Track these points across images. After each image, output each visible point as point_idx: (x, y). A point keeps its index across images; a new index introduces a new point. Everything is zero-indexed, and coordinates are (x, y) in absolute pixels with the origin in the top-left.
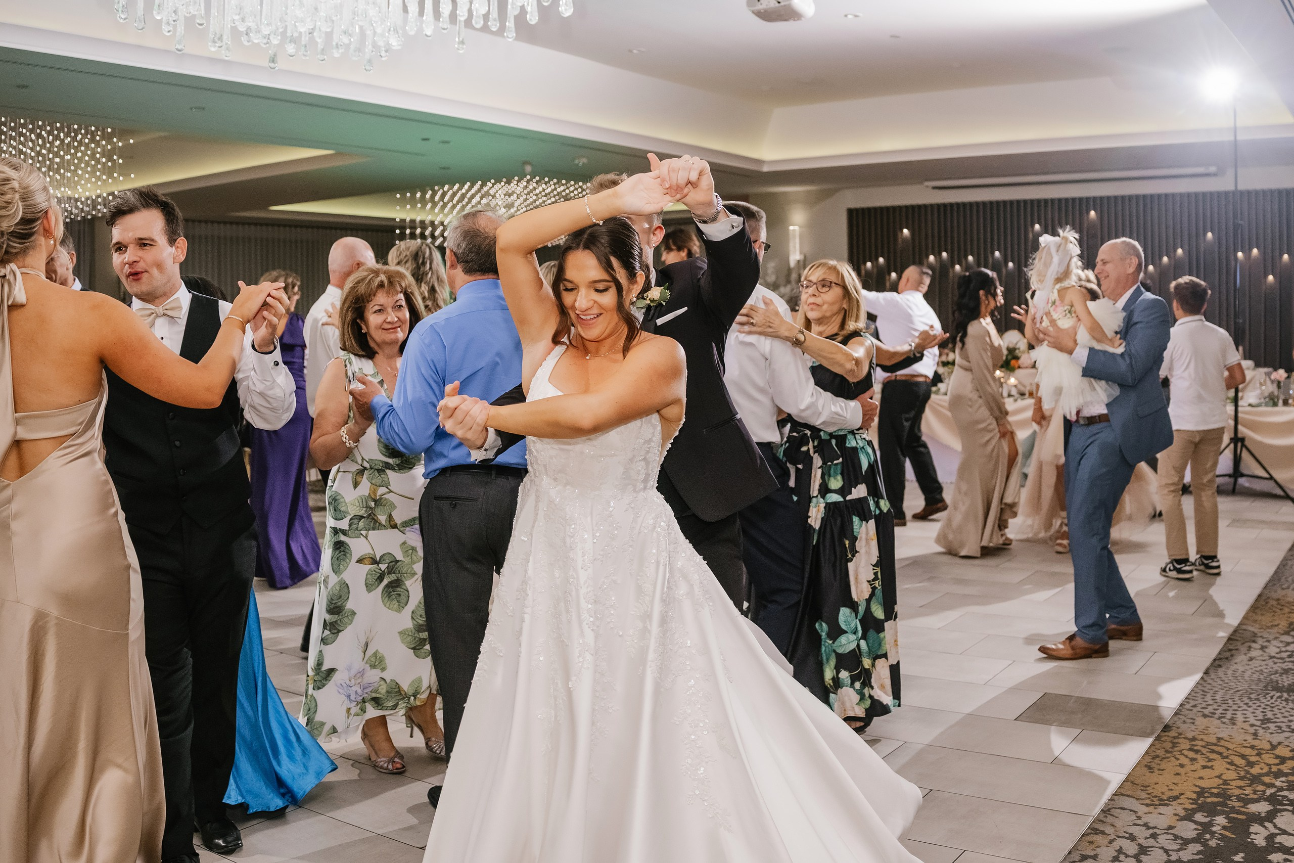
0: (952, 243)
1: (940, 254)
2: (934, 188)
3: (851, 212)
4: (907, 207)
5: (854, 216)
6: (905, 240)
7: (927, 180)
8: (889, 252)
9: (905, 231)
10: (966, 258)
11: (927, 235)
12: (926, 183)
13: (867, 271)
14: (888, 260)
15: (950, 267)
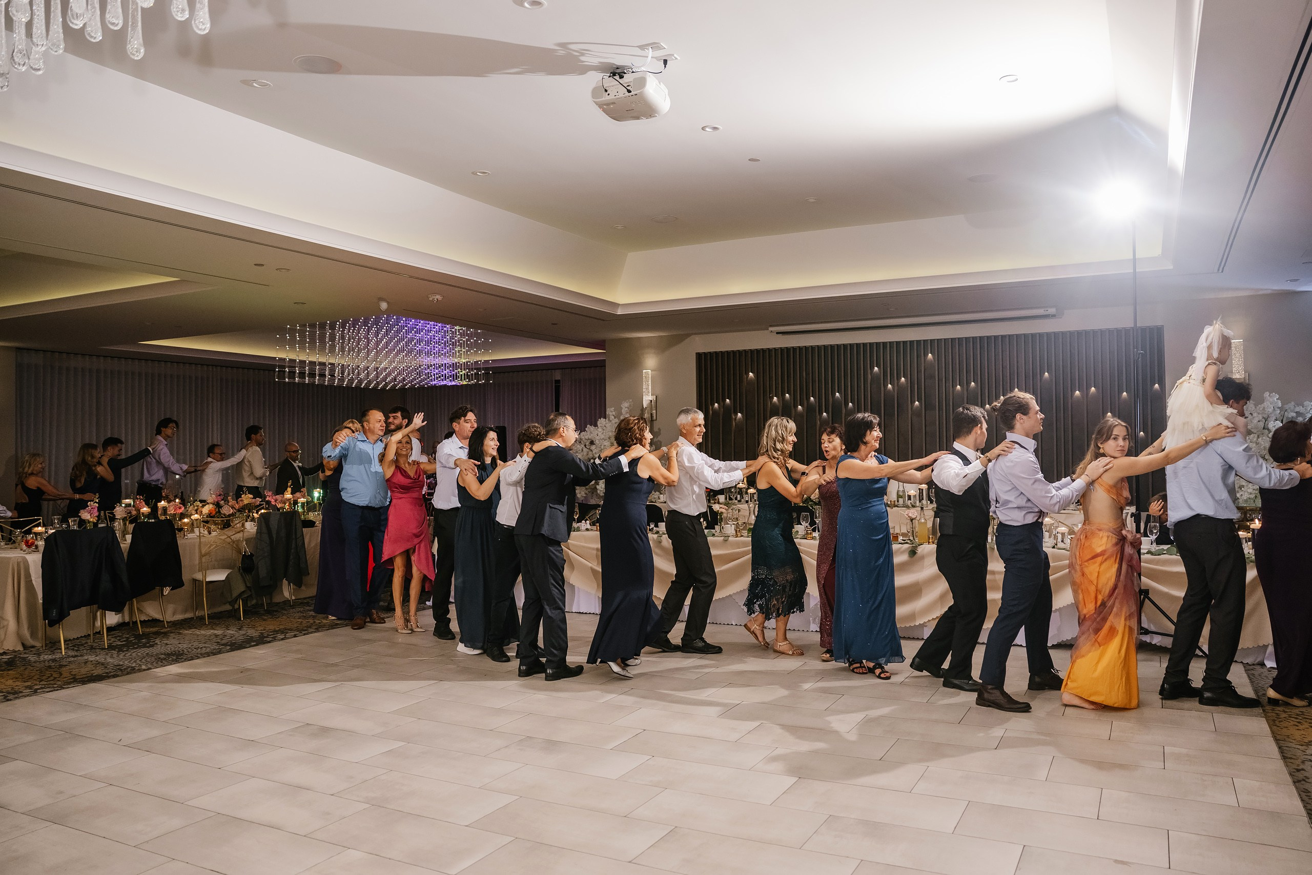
0: (795, 385)
1: (783, 395)
2: (777, 333)
3: (699, 355)
4: (751, 351)
5: (704, 361)
6: (750, 382)
7: (771, 326)
8: (735, 392)
9: (751, 374)
10: (808, 398)
11: (770, 378)
12: (771, 329)
13: (714, 411)
14: (734, 401)
15: (792, 407)
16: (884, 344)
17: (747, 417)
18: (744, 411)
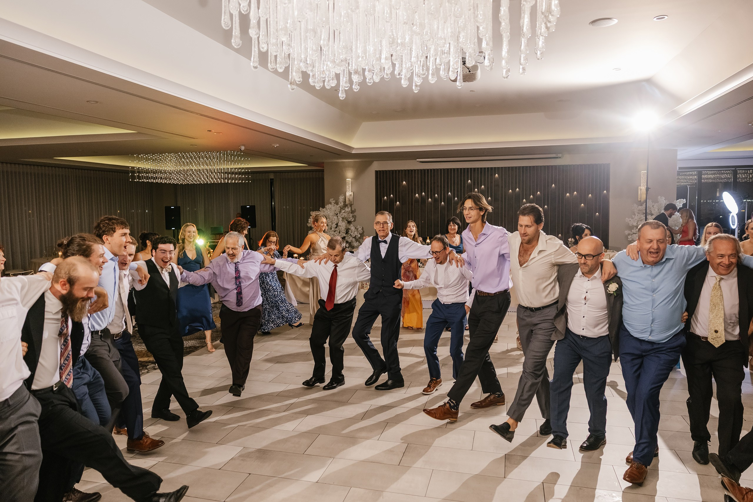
0: (428, 188)
1: (422, 193)
2: (420, 162)
3: (377, 172)
4: (405, 170)
5: (378, 173)
6: (404, 186)
7: (418, 158)
8: (396, 191)
9: (404, 182)
10: (434, 195)
11: (415, 184)
12: (417, 160)
13: (384, 201)
14: (395, 196)
15: (426, 199)
16: (474, 169)
17: (402, 204)
18: (401, 201)
